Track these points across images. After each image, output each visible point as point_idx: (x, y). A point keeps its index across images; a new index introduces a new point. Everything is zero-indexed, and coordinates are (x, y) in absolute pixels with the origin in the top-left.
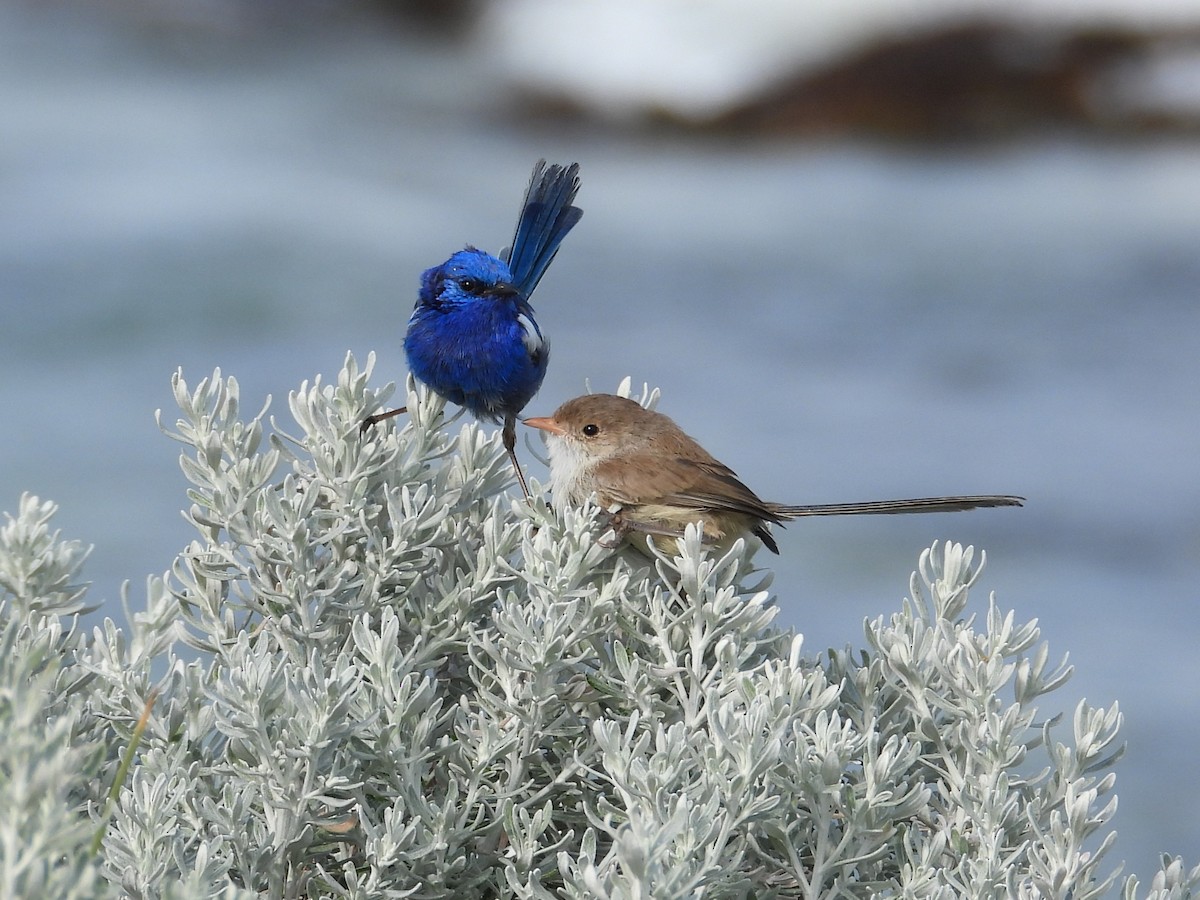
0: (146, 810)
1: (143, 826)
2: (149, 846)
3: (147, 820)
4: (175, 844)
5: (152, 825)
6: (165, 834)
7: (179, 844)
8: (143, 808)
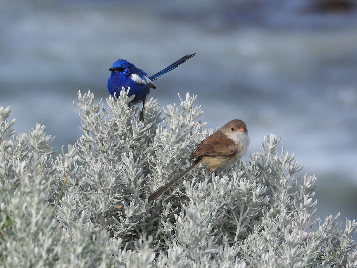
0: (69, 202)
1: (68, 206)
2: (69, 212)
3: (69, 205)
4: (76, 211)
5: (70, 206)
6: (73, 208)
7: (77, 211)
8: (68, 202)
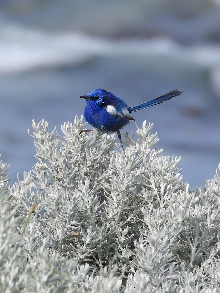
0: (30, 230)
1: (29, 234)
2: (31, 239)
3: (30, 233)
4: (37, 239)
5: (32, 234)
6: (35, 236)
7: (38, 239)
8: (29, 230)
